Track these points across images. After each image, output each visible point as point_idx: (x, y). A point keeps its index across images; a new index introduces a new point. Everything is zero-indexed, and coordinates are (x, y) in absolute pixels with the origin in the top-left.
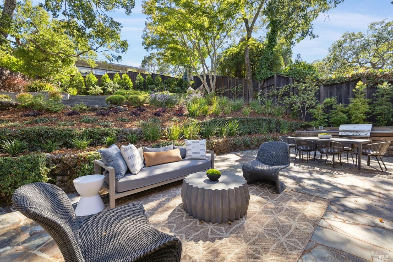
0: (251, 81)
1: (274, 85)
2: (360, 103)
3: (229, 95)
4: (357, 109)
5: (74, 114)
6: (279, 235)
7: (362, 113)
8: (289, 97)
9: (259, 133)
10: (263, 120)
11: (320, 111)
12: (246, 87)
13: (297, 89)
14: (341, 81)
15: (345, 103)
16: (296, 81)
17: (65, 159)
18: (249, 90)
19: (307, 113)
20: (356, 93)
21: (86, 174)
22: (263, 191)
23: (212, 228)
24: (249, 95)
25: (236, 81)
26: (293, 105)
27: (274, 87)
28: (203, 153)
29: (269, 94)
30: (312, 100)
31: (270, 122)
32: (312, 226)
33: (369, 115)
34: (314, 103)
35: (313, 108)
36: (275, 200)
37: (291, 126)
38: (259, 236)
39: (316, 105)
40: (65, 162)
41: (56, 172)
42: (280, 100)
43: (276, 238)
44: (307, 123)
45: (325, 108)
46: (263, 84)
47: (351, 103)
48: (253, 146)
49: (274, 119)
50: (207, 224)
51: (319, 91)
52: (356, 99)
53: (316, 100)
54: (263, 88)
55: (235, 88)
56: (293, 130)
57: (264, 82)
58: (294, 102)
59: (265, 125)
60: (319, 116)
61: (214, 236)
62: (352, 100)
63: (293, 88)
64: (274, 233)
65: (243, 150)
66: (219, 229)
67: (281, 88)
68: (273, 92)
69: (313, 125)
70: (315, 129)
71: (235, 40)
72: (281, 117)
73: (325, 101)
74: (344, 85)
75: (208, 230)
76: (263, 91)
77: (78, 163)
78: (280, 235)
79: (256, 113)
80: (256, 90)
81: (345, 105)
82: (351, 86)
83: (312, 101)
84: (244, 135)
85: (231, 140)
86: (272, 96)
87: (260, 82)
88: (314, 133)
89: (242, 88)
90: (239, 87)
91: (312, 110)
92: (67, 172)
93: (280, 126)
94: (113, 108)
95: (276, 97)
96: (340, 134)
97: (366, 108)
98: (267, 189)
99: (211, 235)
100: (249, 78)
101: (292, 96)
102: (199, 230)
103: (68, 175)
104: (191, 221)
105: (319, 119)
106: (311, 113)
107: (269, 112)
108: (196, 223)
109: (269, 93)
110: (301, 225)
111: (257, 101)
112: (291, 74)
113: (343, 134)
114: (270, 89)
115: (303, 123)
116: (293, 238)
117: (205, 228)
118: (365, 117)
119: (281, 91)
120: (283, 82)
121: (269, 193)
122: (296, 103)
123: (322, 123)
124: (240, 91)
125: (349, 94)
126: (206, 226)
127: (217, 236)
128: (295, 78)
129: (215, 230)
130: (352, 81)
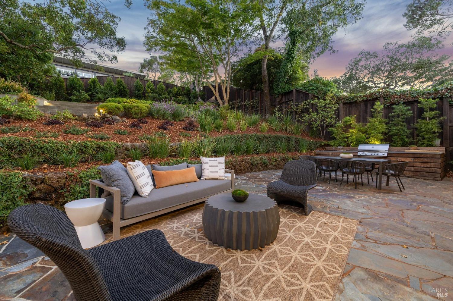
0: (268, 95)
1: (292, 100)
2: (378, 123)
3: (245, 109)
4: (375, 129)
5: (55, 124)
6: (314, 259)
7: (379, 132)
8: (309, 114)
9: (277, 152)
10: (281, 138)
11: (339, 130)
12: (262, 101)
13: (317, 106)
14: (360, 100)
15: (363, 122)
16: (316, 97)
17: (49, 179)
18: (266, 105)
19: (326, 131)
20: (374, 112)
21: (77, 198)
22: (290, 214)
23: (242, 256)
24: (265, 111)
25: (252, 95)
26: (313, 122)
27: (292, 102)
28: (222, 172)
29: (287, 110)
30: (332, 118)
31: (289, 140)
32: (346, 249)
33: (386, 135)
34: (334, 121)
35: (332, 126)
36: (304, 222)
37: (311, 145)
38: (294, 261)
39: (335, 123)
40: (49, 183)
41: (37, 195)
42: (299, 117)
43: (312, 263)
44: (326, 142)
45: (344, 128)
46: (282, 99)
47: (369, 122)
48: (271, 166)
49: (293, 137)
50: (235, 252)
51: (338, 109)
52: (374, 119)
53: (336, 118)
54: (281, 104)
55: (251, 102)
56: (312, 149)
57: (282, 97)
58: (314, 119)
59: (284, 143)
60: (338, 135)
61: (246, 265)
62: (370, 119)
63: (312, 104)
64: (310, 257)
65: (261, 171)
66: (250, 256)
67: (300, 104)
68: (292, 108)
69: (332, 144)
70: (334, 148)
71: (251, 49)
72: (299, 135)
73: (345, 119)
74: (363, 104)
75: (237, 258)
76: (280, 106)
77: (67, 184)
78: (316, 259)
79: (274, 130)
80: (273, 106)
81: (364, 124)
82: (369, 105)
83: (332, 120)
84: (262, 154)
85: (249, 159)
86: (291, 113)
87: (278, 97)
88: (333, 153)
89: (258, 102)
90: (255, 102)
91: (331, 128)
92: (51, 196)
93: (299, 145)
94: (108, 118)
95: (294, 113)
96: (359, 154)
97: (383, 128)
98: (293, 211)
99: (242, 263)
100: (266, 92)
101: (311, 113)
102: (227, 259)
103: (52, 200)
104: (216, 250)
105: (338, 138)
106: (330, 132)
107: (288, 129)
108: (222, 251)
109: (288, 108)
110: (335, 248)
111: (275, 117)
112: (311, 90)
113: (362, 154)
114: (288, 104)
115: (323, 142)
116: (329, 262)
117: (233, 256)
118: (382, 137)
119: (301, 106)
120: (302, 97)
121: (297, 215)
122: (315, 120)
123: (341, 143)
124: (256, 105)
125: (367, 113)
126: (234, 255)
127: (249, 265)
128: (315, 94)
129: (245, 258)
130: (370, 100)
